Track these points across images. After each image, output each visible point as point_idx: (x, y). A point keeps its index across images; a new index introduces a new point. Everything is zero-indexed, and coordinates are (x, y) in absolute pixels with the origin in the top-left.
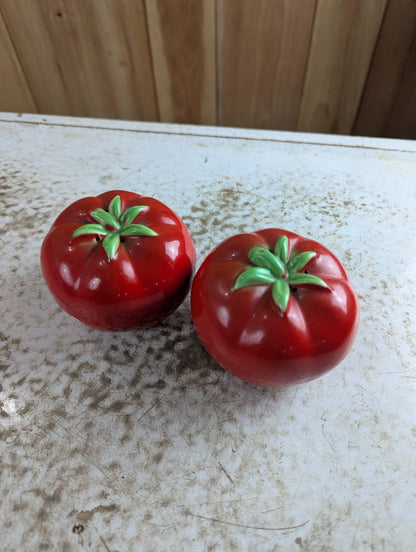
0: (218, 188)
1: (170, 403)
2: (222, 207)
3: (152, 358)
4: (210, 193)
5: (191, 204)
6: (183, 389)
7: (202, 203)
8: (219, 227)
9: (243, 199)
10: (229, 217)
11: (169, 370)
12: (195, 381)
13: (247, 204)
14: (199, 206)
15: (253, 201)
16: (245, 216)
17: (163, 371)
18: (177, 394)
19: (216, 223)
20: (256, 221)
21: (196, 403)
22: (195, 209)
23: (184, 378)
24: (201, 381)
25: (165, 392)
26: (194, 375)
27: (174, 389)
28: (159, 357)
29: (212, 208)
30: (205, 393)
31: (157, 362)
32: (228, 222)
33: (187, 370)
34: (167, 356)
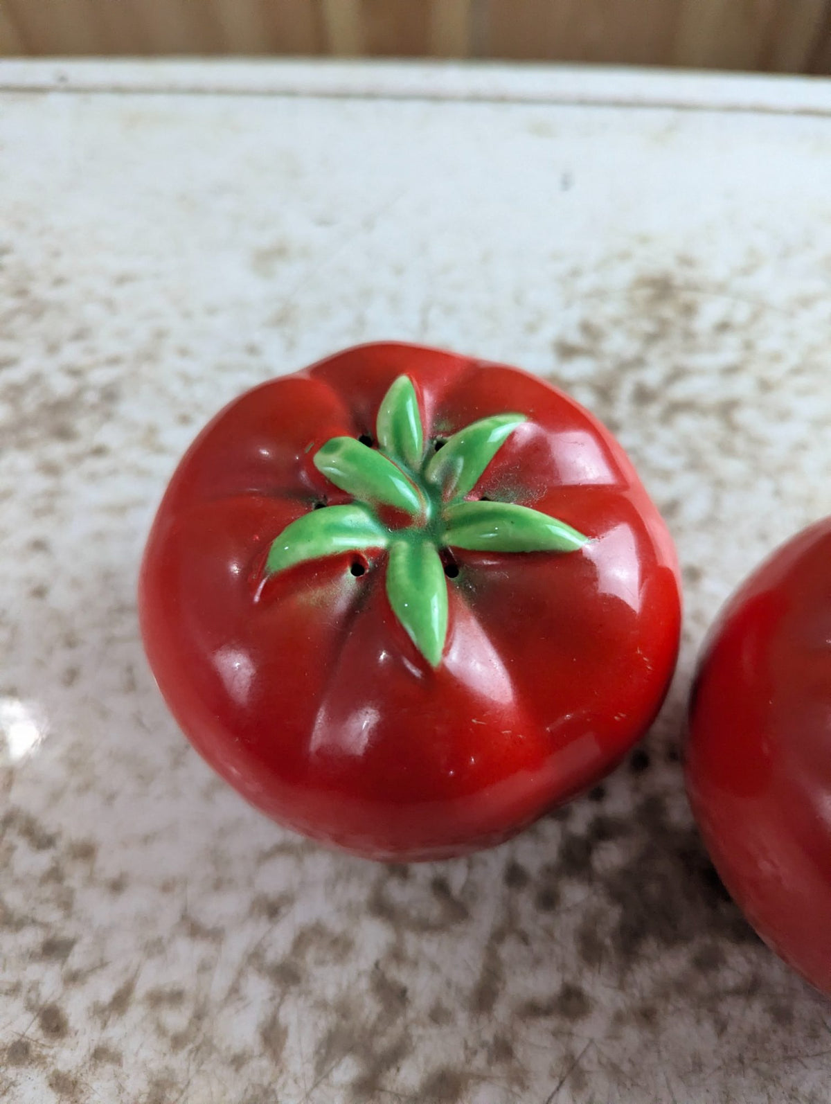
0: (623, 275)
1: (614, 1070)
2: (652, 339)
3: (525, 903)
4: (599, 294)
5: (549, 333)
6: (647, 1016)
7: (587, 329)
8: (654, 410)
9: (711, 311)
10: (677, 375)
11: (590, 949)
12: (682, 987)
13: (723, 327)
14: (575, 338)
15: (741, 314)
16: (730, 371)
17: (569, 950)
18: (632, 1036)
19: (643, 396)
20: (765, 386)
21: (698, 1066)
22: (566, 351)
23: (644, 977)
24: (702, 986)
25: (591, 1029)
26: (675, 963)
27: (619, 1018)
28: (548, 901)
29: (619, 344)
30: (721, 1027)
31: (545, 919)
32: (680, 391)
33: (650, 946)
34: (575, 894)
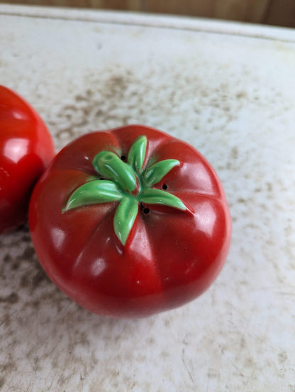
0: (107, 76)
1: (20, 320)
2: (108, 97)
3: (8, 267)
4: (97, 82)
5: (77, 93)
6: (36, 304)
7: (89, 93)
8: (101, 118)
9: (131, 88)
10: (114, 107)
11: (24, 282)
12: (50, 296)
13: (134, 94)
14: (84, 95)
15: (141, 90)
16: (131, 107)
17: (17, 282)
18: (29, 310)
19: (100, 113)
20: (142, 112)
21: (48, 321)
22: (79, 98)
23: (39, 292)
24: (57, 296)
25: (17, 307)
26: (50, 289)
27: (27, 304)
28: (15, 267)
29: (97, 97)
30: (60, 309)
31: (13, 272)
32: (113, 113)
33: (44, 283)
34: (25, 265)
